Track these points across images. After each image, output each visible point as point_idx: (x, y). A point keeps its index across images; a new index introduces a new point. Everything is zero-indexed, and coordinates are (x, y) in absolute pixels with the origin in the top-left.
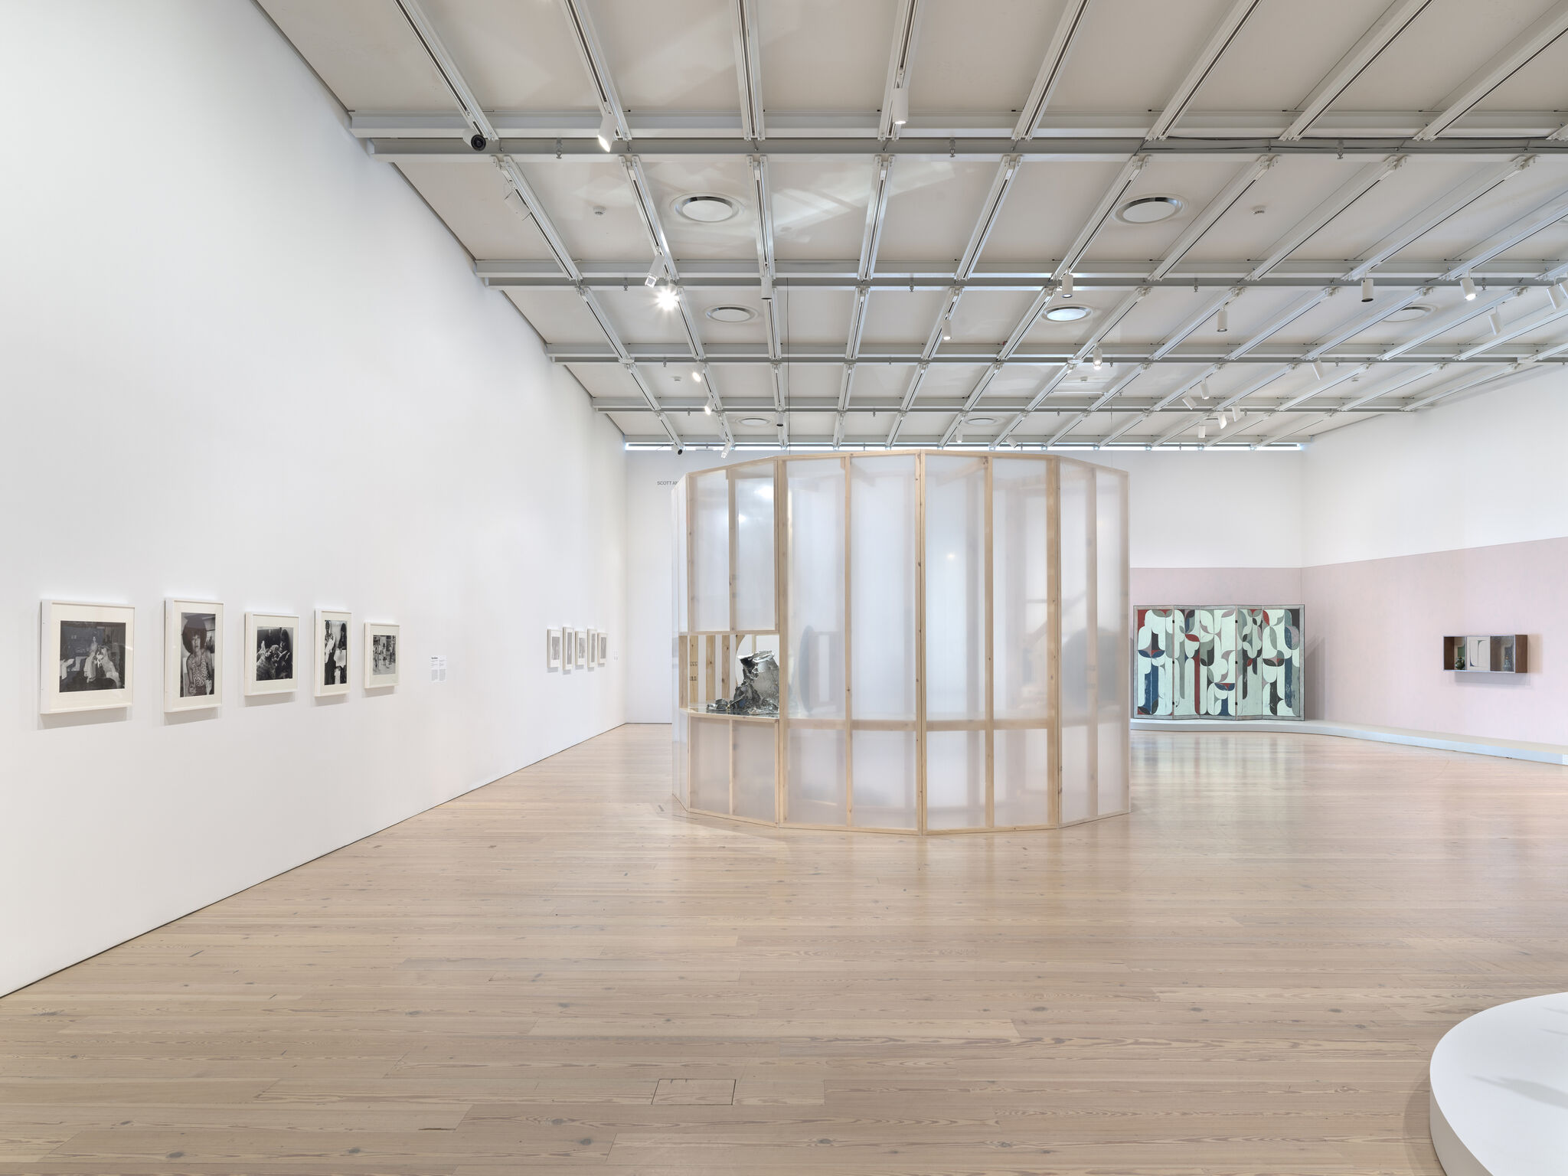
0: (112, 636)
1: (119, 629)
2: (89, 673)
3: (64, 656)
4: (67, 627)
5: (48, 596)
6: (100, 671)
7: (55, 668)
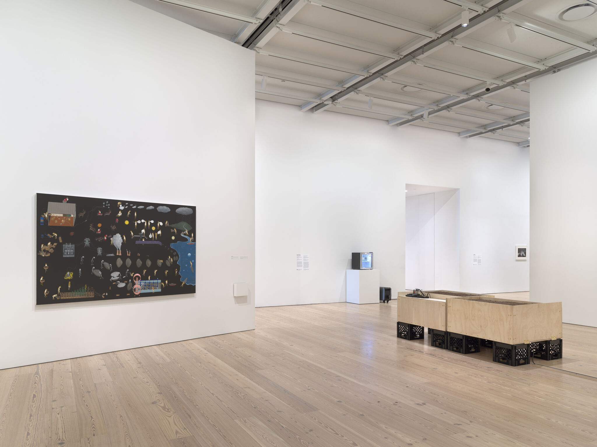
0: (524, 250)
1: (525, 249)
2: (521, 255)
3: (518, 253)
4: (519, 249)
5: (517, 245)
6: (523, 255)
7: (517, 254)
